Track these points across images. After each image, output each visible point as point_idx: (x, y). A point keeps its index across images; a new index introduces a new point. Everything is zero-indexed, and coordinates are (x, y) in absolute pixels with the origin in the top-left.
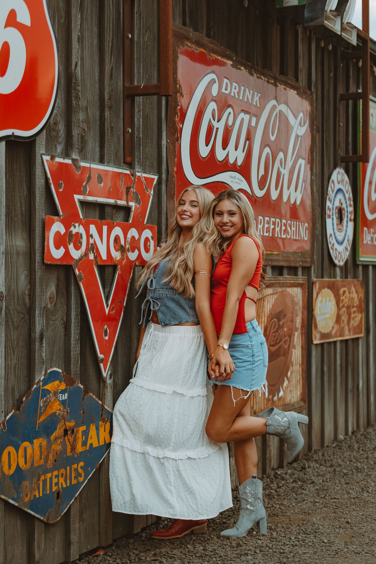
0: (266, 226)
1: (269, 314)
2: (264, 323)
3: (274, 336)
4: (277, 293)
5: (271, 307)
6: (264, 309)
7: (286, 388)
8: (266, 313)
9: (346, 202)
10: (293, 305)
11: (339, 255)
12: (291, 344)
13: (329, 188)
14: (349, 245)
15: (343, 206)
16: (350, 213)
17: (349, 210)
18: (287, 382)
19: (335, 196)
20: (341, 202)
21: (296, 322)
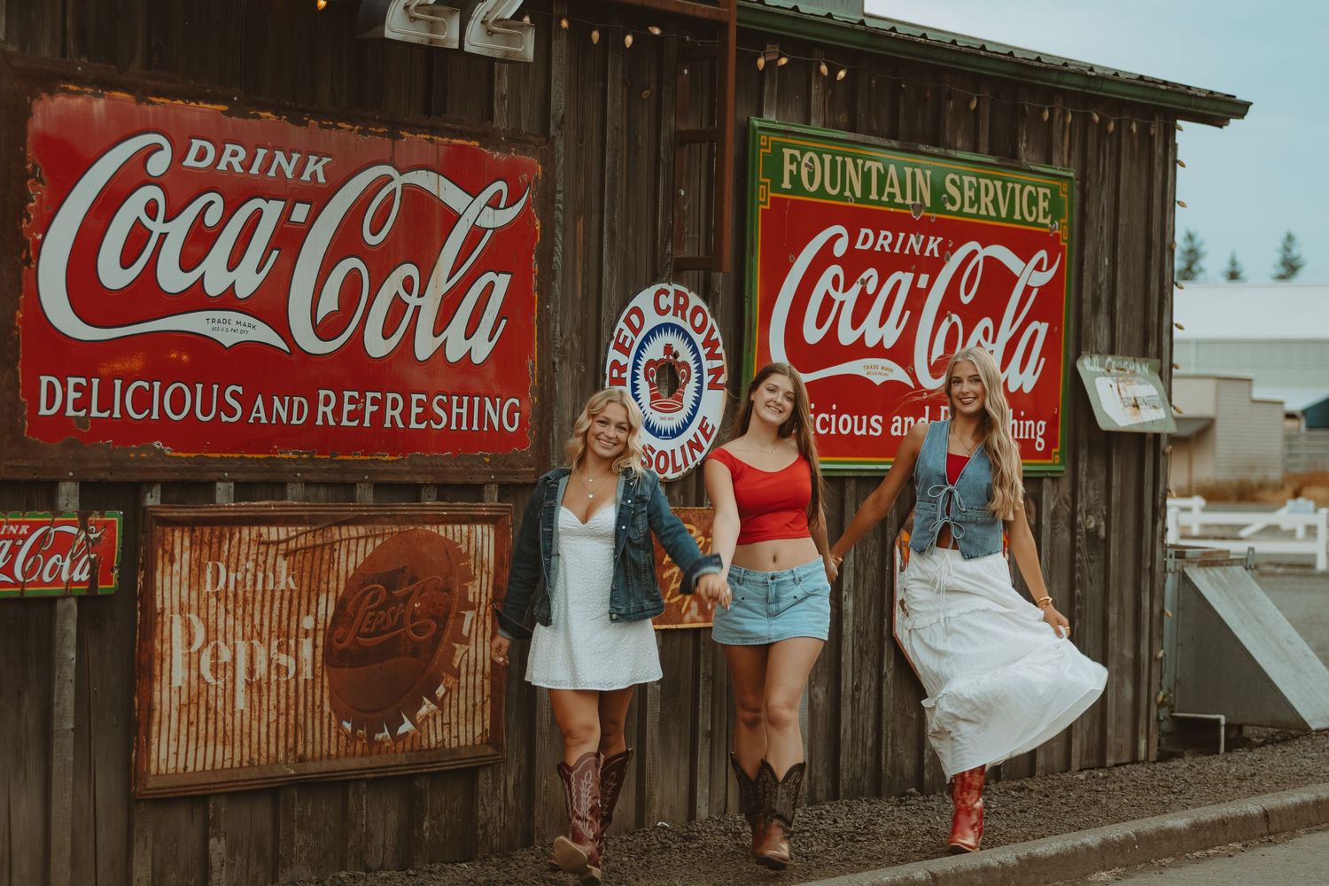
0: (347, 407)
1: (354, 574)
2: (337, 592)
3: (372, 618)
4: (382, 535)
5: (360, 561)
6: (336, 566)
7: (427, 717)
8: (342, 573)
9: (695, 350)
10: (449, 558)
11: (662, 458)
12: (448, 633)
13: (621, 324)
14: (707, 437)
15: (679, 360)
16: (710, 372)
17: (707, 365)
18: (433, 707)
19: (646, 339)
20: (674, 351)
21: (465, 592)
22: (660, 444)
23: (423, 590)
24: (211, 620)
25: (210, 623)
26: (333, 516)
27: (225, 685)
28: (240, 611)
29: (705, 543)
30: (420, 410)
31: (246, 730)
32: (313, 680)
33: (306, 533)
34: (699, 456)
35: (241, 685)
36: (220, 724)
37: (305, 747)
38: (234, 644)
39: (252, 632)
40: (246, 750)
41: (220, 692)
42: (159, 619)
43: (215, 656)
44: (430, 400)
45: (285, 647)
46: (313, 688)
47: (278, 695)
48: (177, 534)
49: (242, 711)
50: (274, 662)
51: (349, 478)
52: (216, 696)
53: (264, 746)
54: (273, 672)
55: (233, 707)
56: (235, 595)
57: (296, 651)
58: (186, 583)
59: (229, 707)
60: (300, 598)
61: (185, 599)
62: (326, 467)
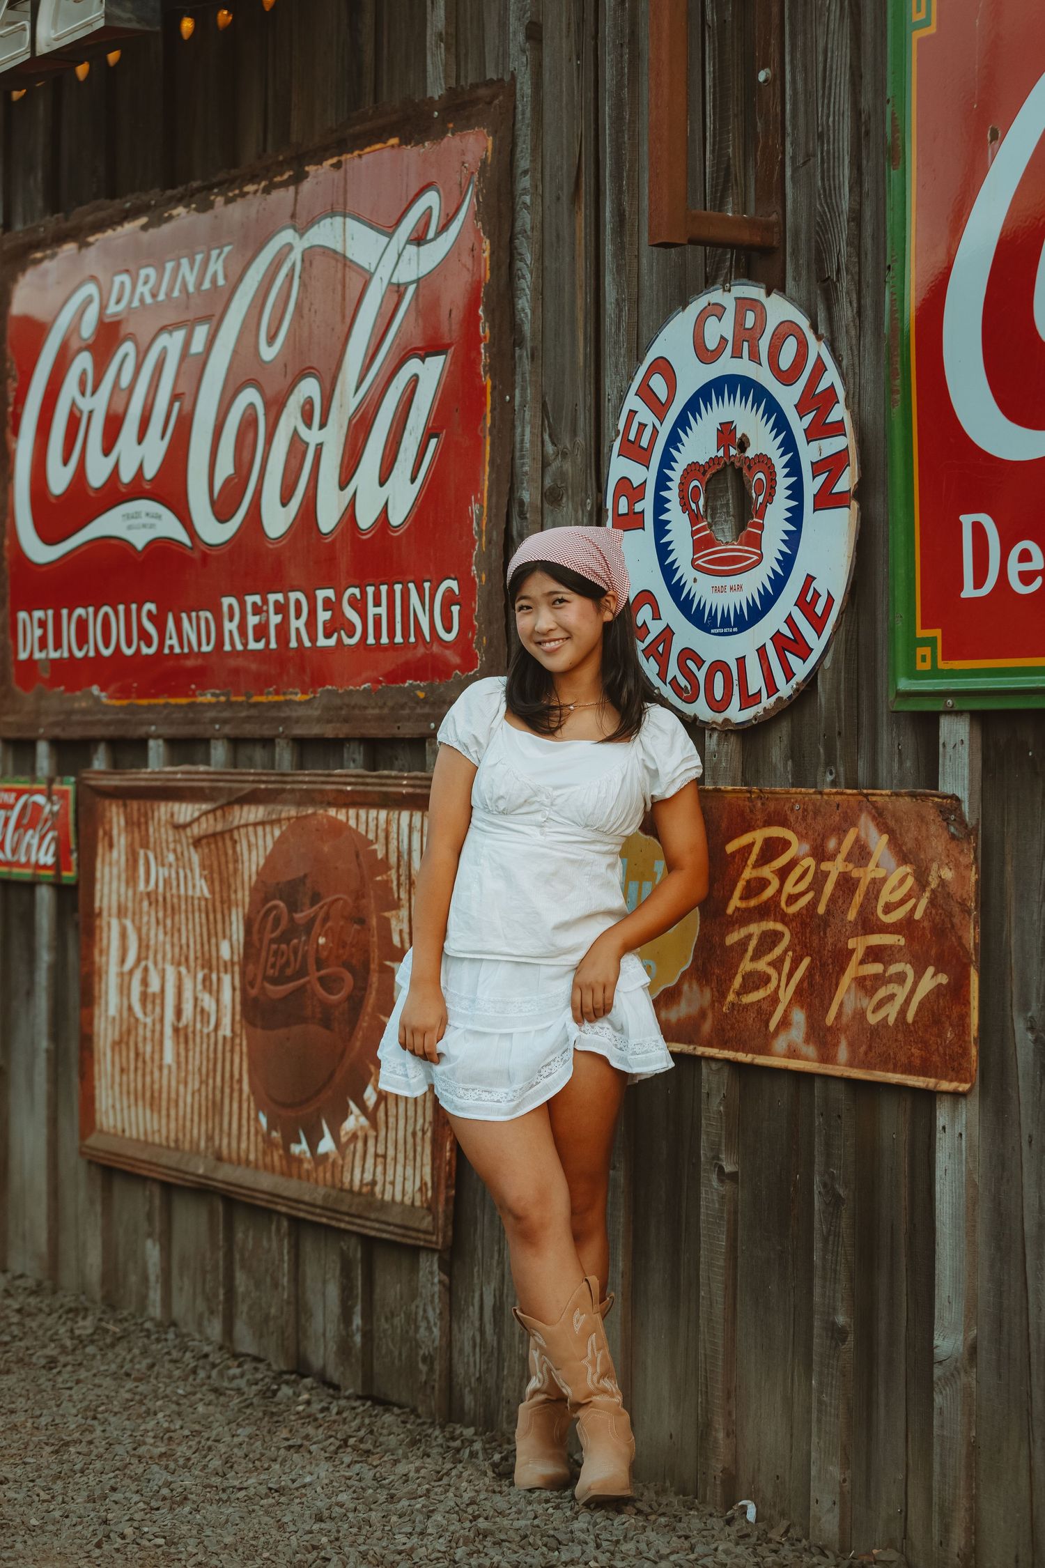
1: (257, 882)
2: (244, 908)
4: (279, 821)
5: (262, 862)
6: (240, 866)
7: (354, 1137)
8: (246, 878)
9: (781, 425)
10: (359, 865)
11: (719, 678)
12: (372, 998)
13: (633, 401)
14: (818, 624)
15: (750, 453)
16: (817, 468)
17: (809, 453)
18: (363, 1120)
19: (682, 423)
20: (739, 435)
21: (385, 926)
22: (712, 647)
23: (326, 919)
24: (144, 930)
25: (144, 936)
26: (230, 789)
27: (154, 1024)
28: (169, 922)
29: (816, 873)
30: (328, 615)
31: (173, 1095)
32: (233, 1039)
33: (206, 813)
34: (801, 669)
35: (168, 1031)
36: (148, 1079)
37: (221, 1139)
38: (164, 970)
39: (180, 955)
40: (173, 1125)
41: (149, 1034)
42: (98, 922)
43: (145, 982)
44: (339, 596)
45: (207, 983)
46: (232, 1051)
47: (201, 1053)
48: (114, 809)
49: (170, 1067)
50: (199, 1003)
51: (266, 731)
52: (145, 1039)
53: (188, 1124)
54: (198, 1018)
55: (161, 1059)
56: (165, 899)
57: (218, 991)
58: (123, 877)
59: (157, 1057)
60: (214, 911)
61: (123, 899)
62: (244, 714)
